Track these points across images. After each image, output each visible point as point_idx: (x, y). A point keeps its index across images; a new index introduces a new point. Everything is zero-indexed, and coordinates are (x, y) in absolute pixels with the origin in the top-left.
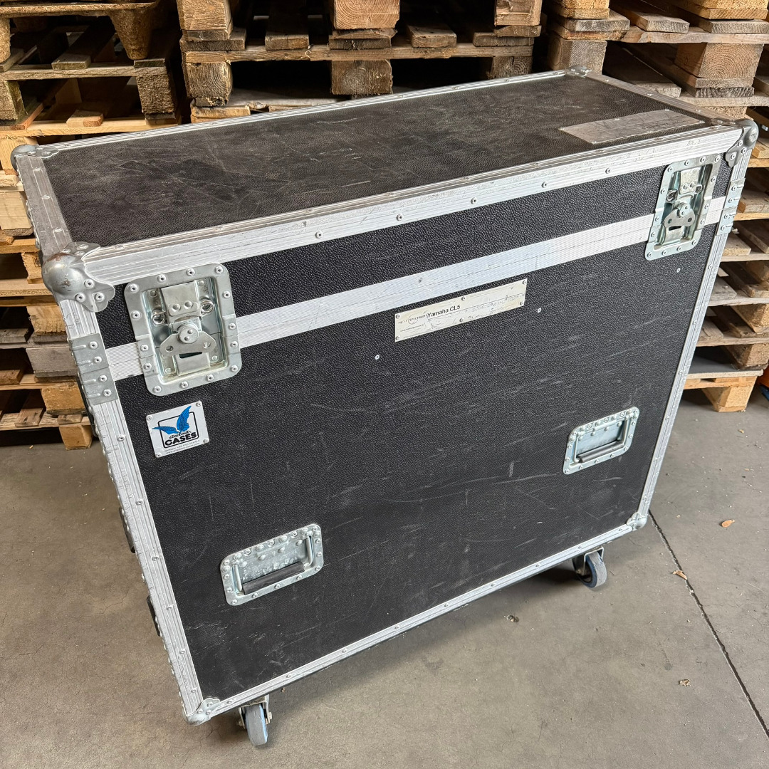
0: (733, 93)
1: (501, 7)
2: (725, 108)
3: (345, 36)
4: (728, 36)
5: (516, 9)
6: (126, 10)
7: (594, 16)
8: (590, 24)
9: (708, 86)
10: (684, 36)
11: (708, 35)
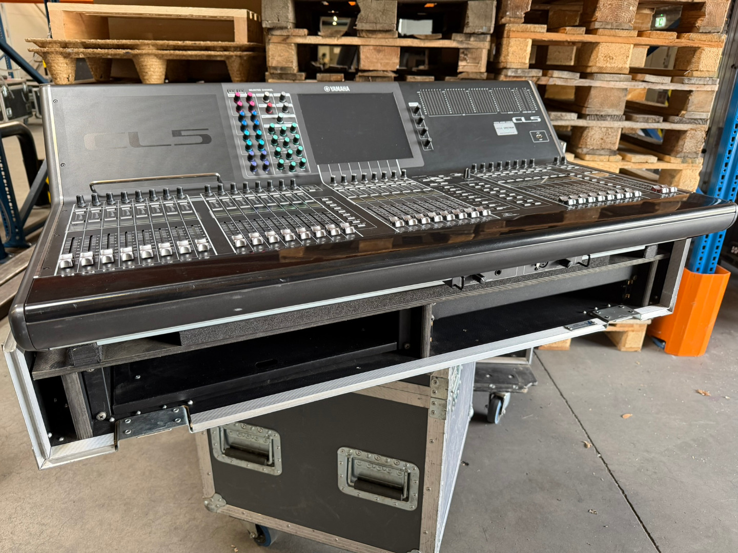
0: (611, 118)
1: (462, 61)
2: (607, 128)
3: (366, 74)
4: (605, 82)
5: (471, 62)
6: (236, 56)
7: (519, 67)
8: (517, 72)
9: (595, 113)
10: (576, 82)
11: (592, 81)
